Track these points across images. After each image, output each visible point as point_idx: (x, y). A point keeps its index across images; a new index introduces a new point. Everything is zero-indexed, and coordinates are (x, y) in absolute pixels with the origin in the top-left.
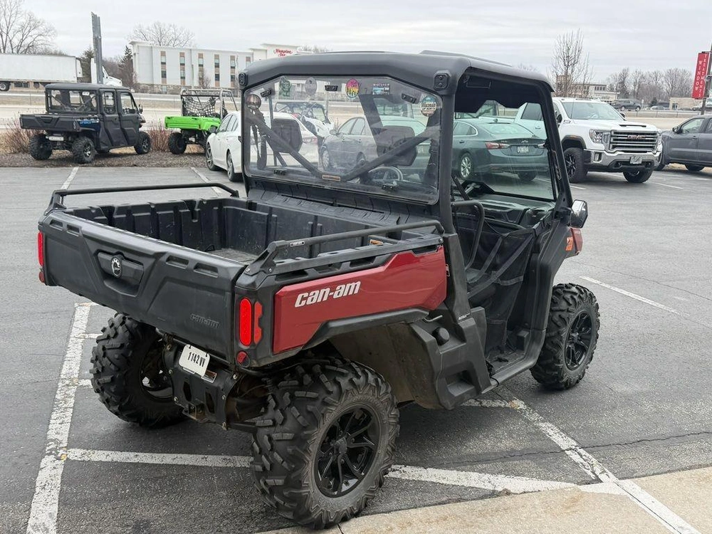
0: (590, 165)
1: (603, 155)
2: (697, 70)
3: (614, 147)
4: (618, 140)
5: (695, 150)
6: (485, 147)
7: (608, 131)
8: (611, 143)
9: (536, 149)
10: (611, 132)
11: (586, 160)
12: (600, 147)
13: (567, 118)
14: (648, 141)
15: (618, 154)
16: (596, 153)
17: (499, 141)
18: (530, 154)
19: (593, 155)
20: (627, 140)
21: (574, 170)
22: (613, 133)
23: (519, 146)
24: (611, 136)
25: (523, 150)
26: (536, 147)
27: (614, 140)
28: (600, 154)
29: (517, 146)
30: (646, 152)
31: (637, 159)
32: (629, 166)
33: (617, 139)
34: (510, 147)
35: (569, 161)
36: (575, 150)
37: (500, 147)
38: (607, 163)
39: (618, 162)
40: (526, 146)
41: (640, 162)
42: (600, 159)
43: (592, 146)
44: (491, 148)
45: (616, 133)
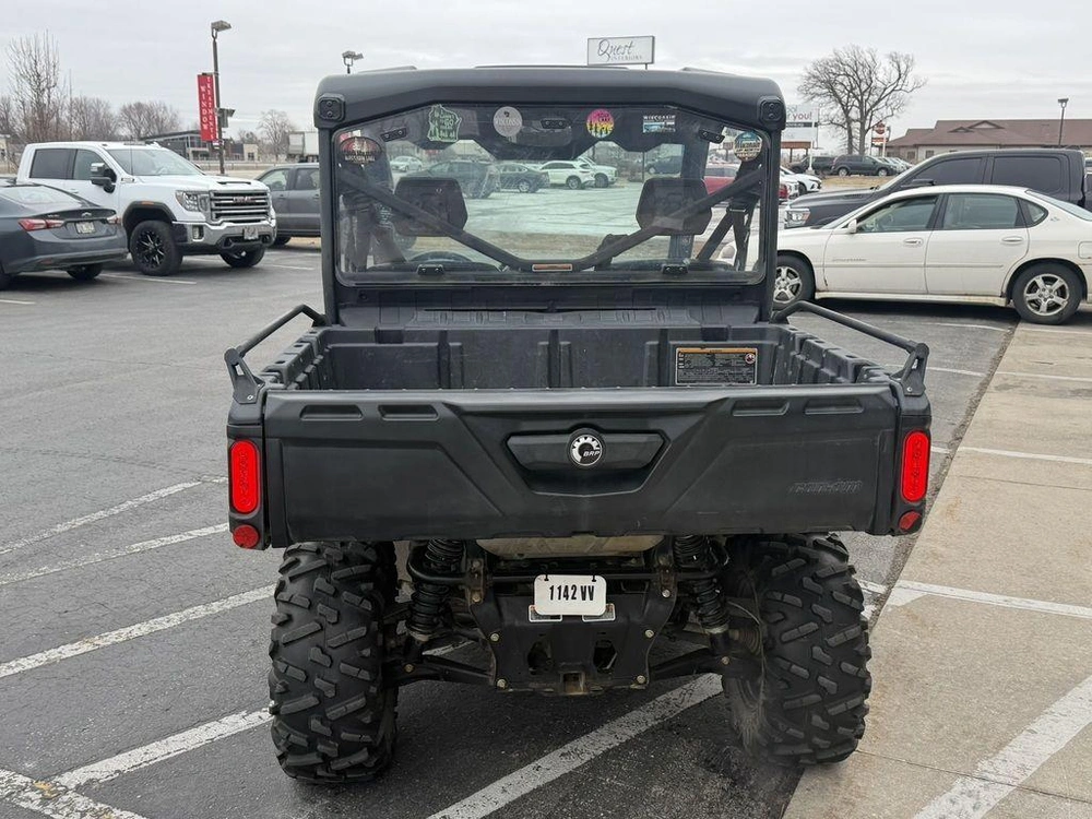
0: (187, 246)
1: (205, 229)
2: (201, 100)
3: (218, 216)
4: (220, 205)
5: (287, 215)
6: (20, 228)
7: (206, 192)
8: (212, 210)
9: (105, 226)
10: (209, 192)
11: (178, 238)
12: (198, 217)
13: (125, 175)
14: (258, 204)
15: (224, 226)
16: (194, 226)
17: (44, 217)
18: (97, 234)
19: (190, 230)
20: (233, 205)
21: (160, 257)
22: (212, 195)
23: (78, 222)
24: (211, 200)
25: (86, 228)
26: (104, 222)
27: (217, 205)
28: (201, 228)
29: (76, 222)
30: (259, 221)
31: (252, 231)
32: (243, 244)
33: (219, 203)
34: (65, 225)
35: (148, 241)
36: (156, 224)
37: (48, 226)
38: (213, 242)
39: (228, 238)
40: (90, 221)
41: (257, 236)
42: (201, 235)
43: (186, 216)
44: (32, 228)
45: (217, 194)
